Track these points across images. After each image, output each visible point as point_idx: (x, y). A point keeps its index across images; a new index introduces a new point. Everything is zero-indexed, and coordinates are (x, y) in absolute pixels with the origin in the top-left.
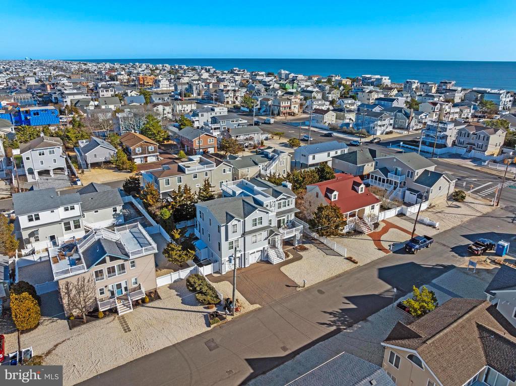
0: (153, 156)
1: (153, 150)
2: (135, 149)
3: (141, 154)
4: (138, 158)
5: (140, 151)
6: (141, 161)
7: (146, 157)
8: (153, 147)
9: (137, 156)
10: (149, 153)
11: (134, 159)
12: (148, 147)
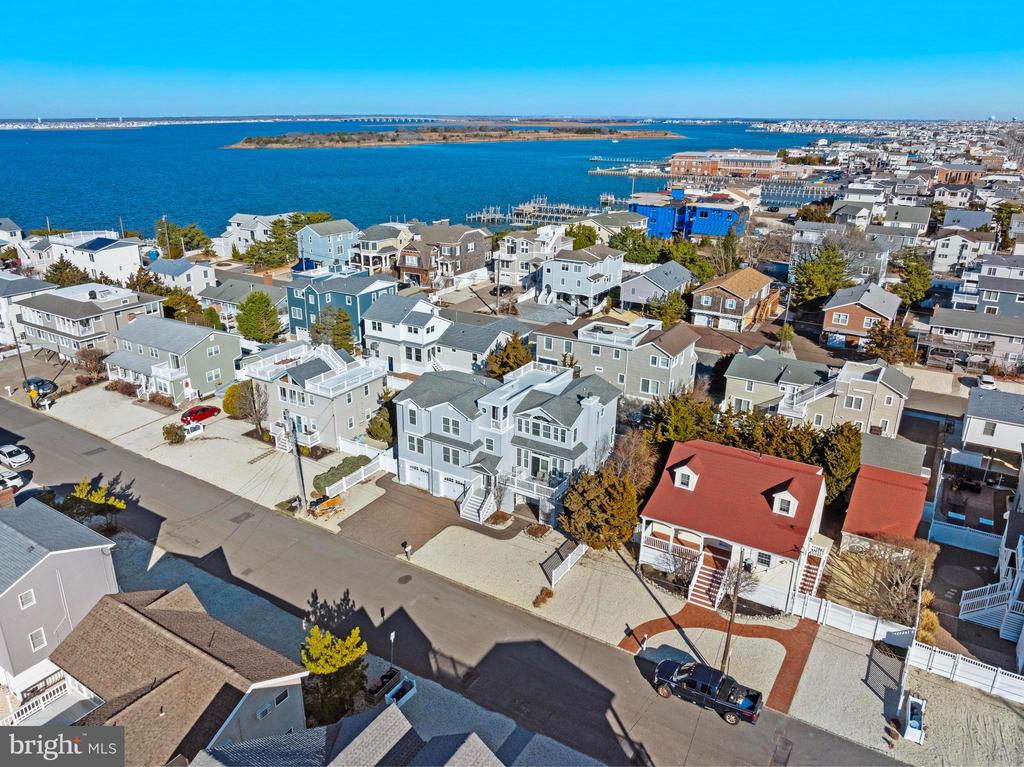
0: (733, 320)
1: (734, 308)
2: (700, 297)
3: (709, 309)
4: (702, 314)
5: (709, 304)
6: (709, 322)
7: (717, 318)
8: (735, 302)
9: (701, 312)
10: (725, 311)
11: (694, 314)
12: (724, 301)
